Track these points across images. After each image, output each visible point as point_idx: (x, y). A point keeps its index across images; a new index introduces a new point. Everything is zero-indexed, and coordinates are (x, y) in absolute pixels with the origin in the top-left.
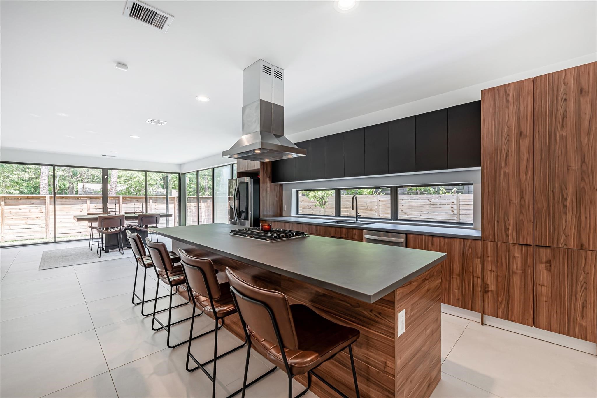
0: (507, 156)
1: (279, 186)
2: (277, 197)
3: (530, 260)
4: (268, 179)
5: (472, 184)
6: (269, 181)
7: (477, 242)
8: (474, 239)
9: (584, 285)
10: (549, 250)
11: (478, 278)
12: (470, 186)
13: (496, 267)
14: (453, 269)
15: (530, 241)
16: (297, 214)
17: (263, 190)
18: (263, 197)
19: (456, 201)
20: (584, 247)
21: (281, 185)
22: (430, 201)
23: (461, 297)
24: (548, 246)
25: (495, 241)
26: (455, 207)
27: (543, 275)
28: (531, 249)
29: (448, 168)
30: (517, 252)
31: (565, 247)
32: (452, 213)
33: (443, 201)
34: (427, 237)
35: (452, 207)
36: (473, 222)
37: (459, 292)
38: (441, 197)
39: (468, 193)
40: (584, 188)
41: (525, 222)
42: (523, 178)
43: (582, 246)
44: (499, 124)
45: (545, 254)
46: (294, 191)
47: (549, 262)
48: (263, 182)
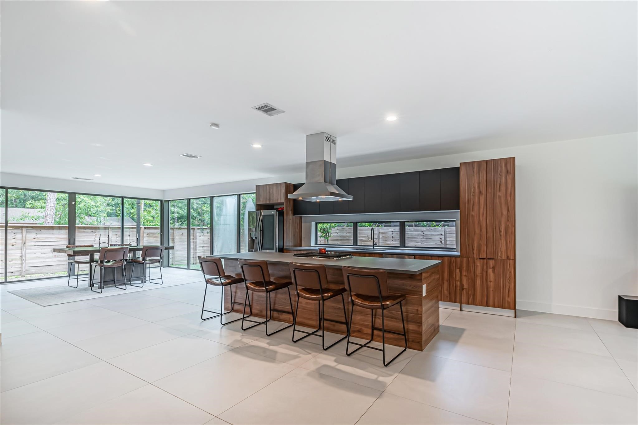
0: (473, 205)
1: (299, 218)
2: (297, 229)
3: (485, 267)
4: (290, 212)
5: (455, 221)
6: (291, 214)
7: (458, 258)
8: (456, 257)
9: (509, 279)
10: (493, 261)
11: (458, 281)
12: (454, 222)
13: (468, 273)
14: (444, 277)
15: (485, 256)
16: (316, 244)
17: (286, 221)
18: (286, 229)
19: (444, 233)
20: (509, 258)
21: (301, 218)
22: (423, 233)
23: (448, 295)
24: (493, 258)
25: (467, 257)
26: (443, 238)
27: (491, 276)
28: (485, 261)
29: (440, 210)
30: (479, 263)
31: (501, 258)
32: (441, 244)
33: (434, 233)
34: (428, 257)
35: (441, 239)
36: (455, 247)
37: (447, 292)
38: (432, 229)
39: (453, 227)
40: (509, 225)
41: (482, 245)
42: (481, 219)
43: (508, 257)
44: (469, 185)
45: (492, 263)
46: (313, 223)
47: (493, 268)
48: (287, 214)
